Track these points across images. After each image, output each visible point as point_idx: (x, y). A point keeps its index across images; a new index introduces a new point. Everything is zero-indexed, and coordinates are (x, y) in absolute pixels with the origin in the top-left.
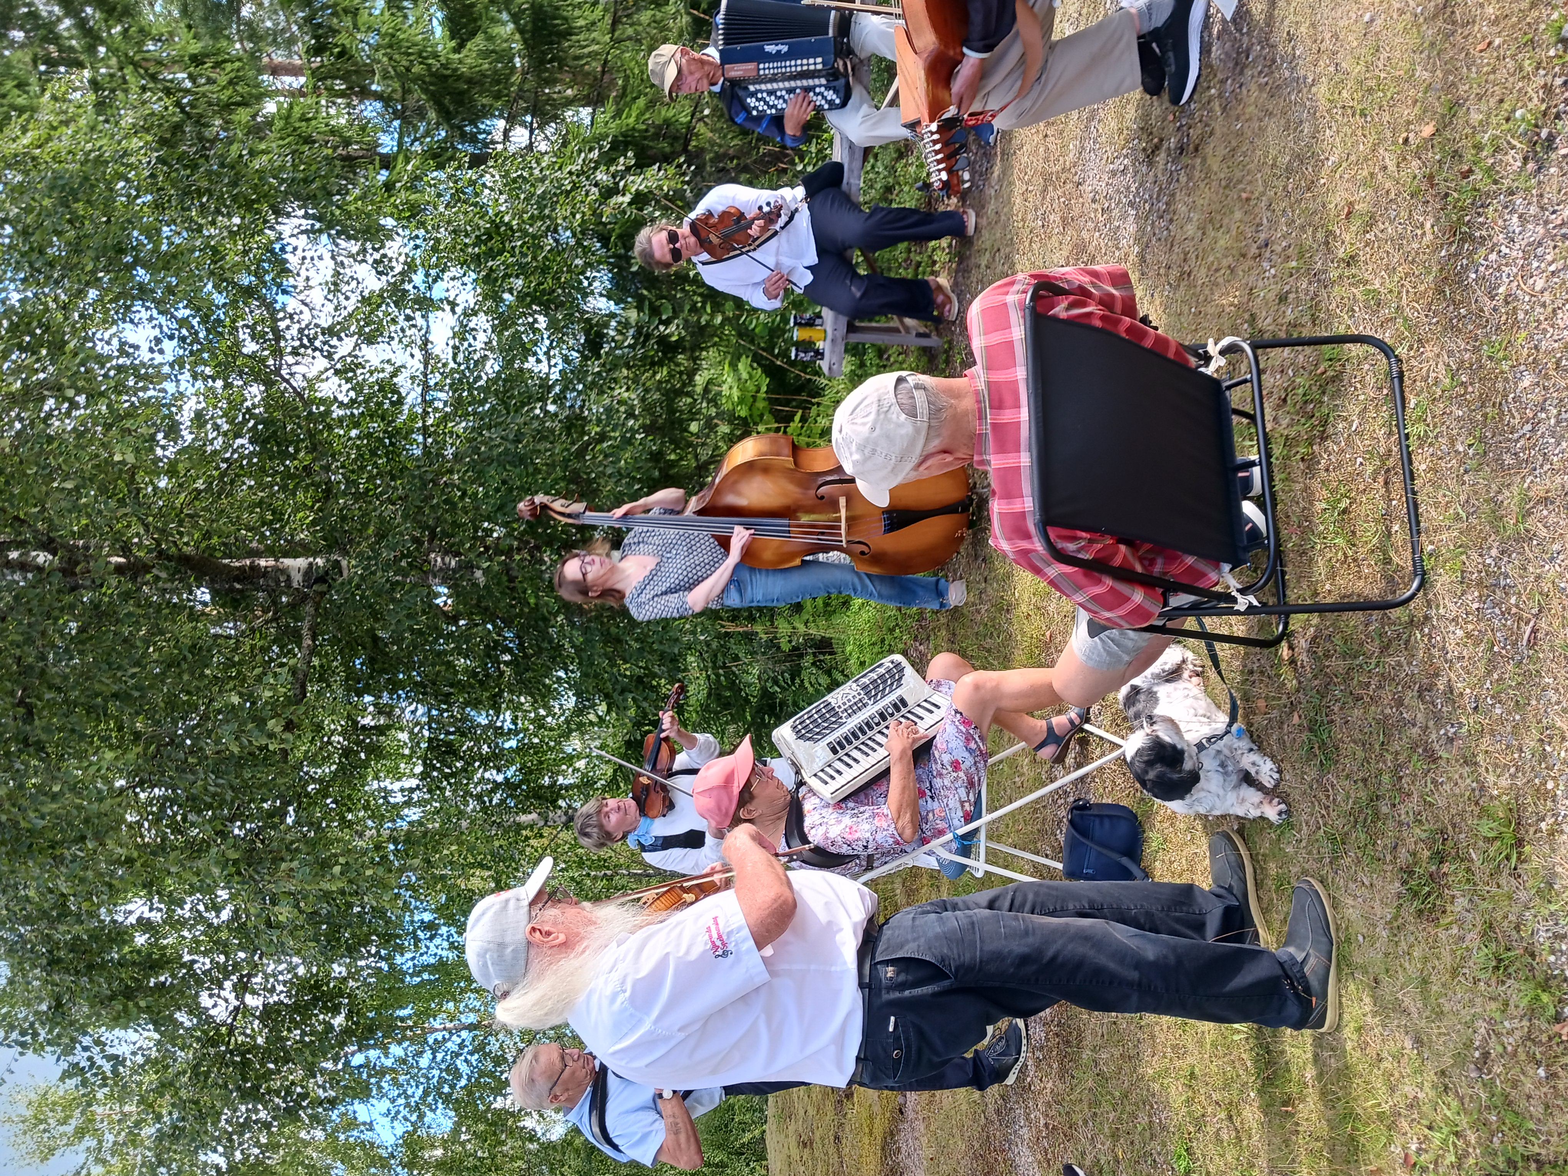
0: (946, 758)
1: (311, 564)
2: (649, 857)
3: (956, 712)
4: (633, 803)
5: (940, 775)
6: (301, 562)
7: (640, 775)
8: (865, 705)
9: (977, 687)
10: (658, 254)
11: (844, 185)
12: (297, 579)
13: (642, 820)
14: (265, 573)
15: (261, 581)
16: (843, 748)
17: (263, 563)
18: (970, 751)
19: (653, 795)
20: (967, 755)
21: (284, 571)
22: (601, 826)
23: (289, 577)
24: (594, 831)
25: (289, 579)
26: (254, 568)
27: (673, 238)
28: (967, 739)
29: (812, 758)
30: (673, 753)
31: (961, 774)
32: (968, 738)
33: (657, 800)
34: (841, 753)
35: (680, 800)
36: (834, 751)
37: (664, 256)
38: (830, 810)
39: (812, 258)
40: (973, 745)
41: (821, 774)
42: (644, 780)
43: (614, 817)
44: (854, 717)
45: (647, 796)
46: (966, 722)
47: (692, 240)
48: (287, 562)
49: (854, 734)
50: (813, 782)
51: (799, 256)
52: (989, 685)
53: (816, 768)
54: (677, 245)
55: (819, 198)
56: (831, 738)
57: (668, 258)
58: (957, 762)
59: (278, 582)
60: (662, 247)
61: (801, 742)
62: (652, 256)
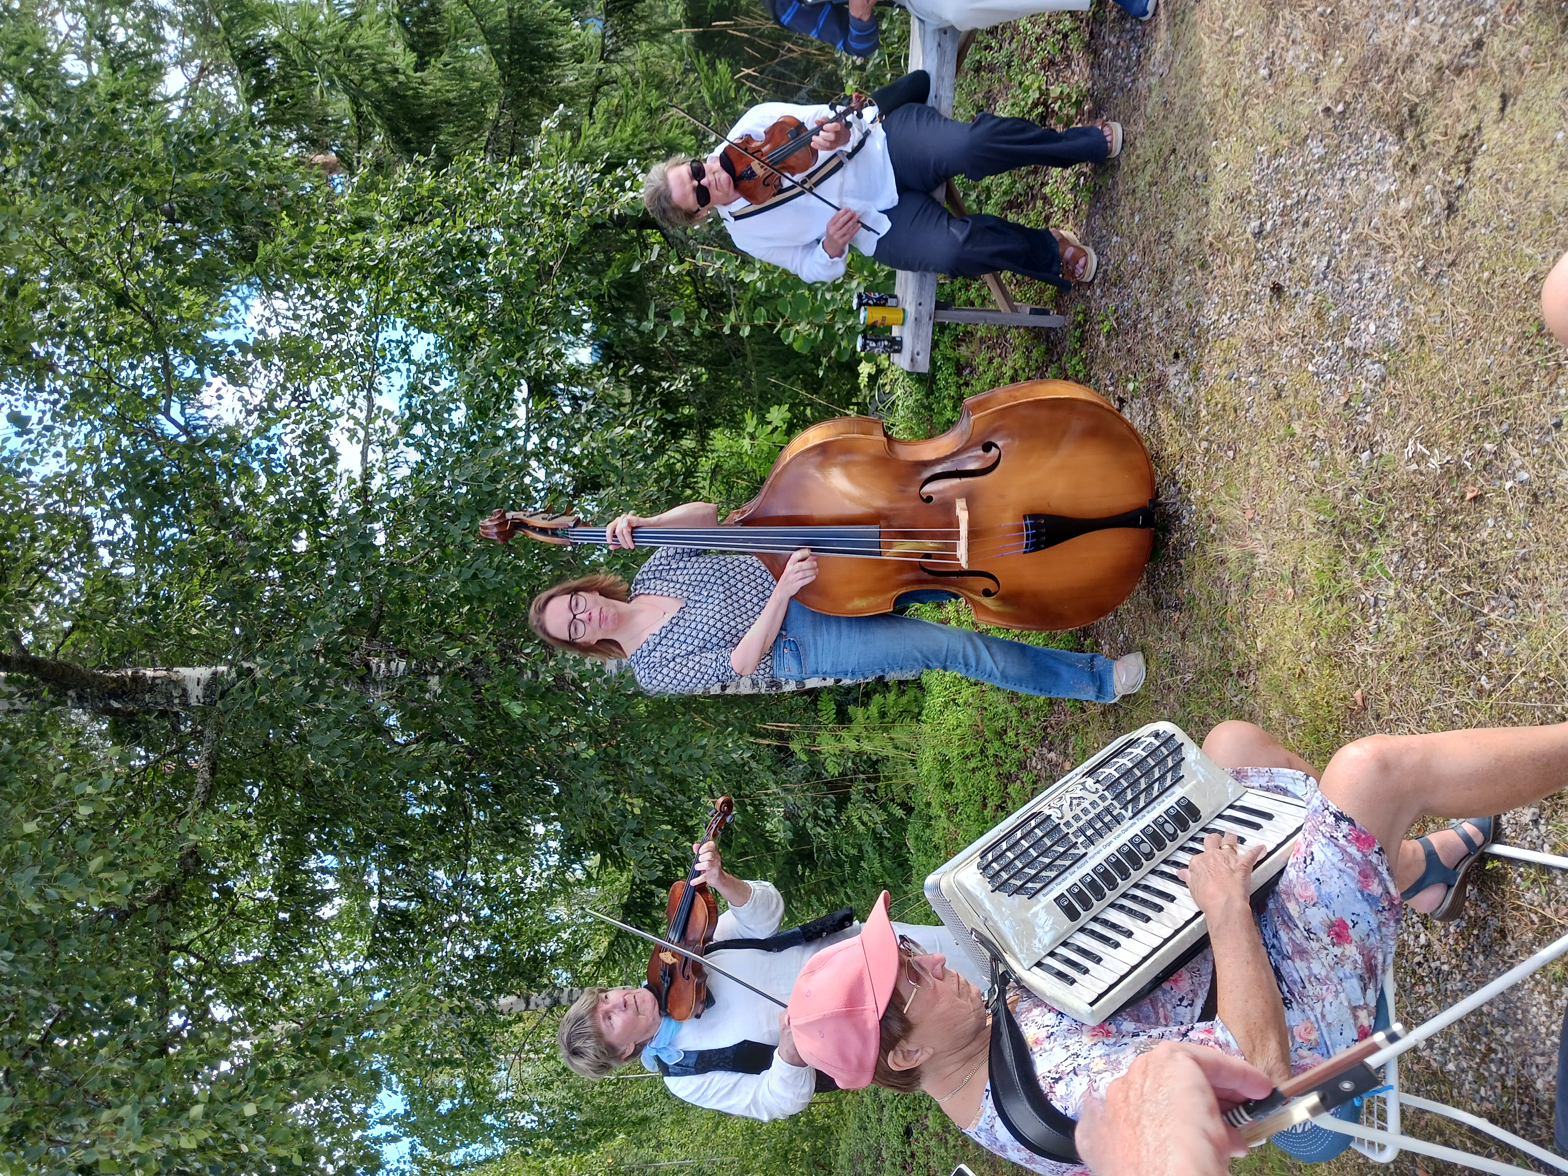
0: (1317, 917)
1: (215, 674)
2: (676, 1085)
3: (1339, 817)
4: (648, 995)
5: (1302, 953)
6: (203, 672)
7: (660, 949)
8: (1118, 820)
9: (1385, 766)
10: (676, 194)
11: (931, 101)
12: (196, 693)
13: (664, 1022)
14: (152, 686)
15: (147, 697)
16: (1087, 905)
17: (150, 673)
18: (1370, 899)
19: (680, 982)
20: (1362, 908)
21: (178, 683)
22: (599, 1036)
23: (185, 690)
24: (588, 1046)
25: (185, 693)
26: (135, 678)
27: (698, 172)
28: (1364, 875)
29: (1028, 930)
30: (713, 914)
31: (1351, 950)
32: (1367, 873)
33: (686, 989)
34: (1085, 916)
35: (723, 989)
36: (1072, 914)
37: (685, 196)
38: (1086, 1039)
39: (890, 196)
40: (1376, 889)
41: (1049, 961)
42: (667, 958)
43: (618, 1020)
44: (1101, 843)
45: (672, 983)
46: (1362, 839)
47: (724, 175)
48: (184, 672)
49: (1106, 876)
50: (1037, 979)
51: (871, 195)
52: (1410, 760)
53: (1040, 950)
54: (704, 182)
55: (898, 114)
56: (1060, 887)
57: (691, 201)
58: (1342, 924)
59: (169, 698)
60: (682, 184)
61: (1002, 896)
62: (668, 197)
